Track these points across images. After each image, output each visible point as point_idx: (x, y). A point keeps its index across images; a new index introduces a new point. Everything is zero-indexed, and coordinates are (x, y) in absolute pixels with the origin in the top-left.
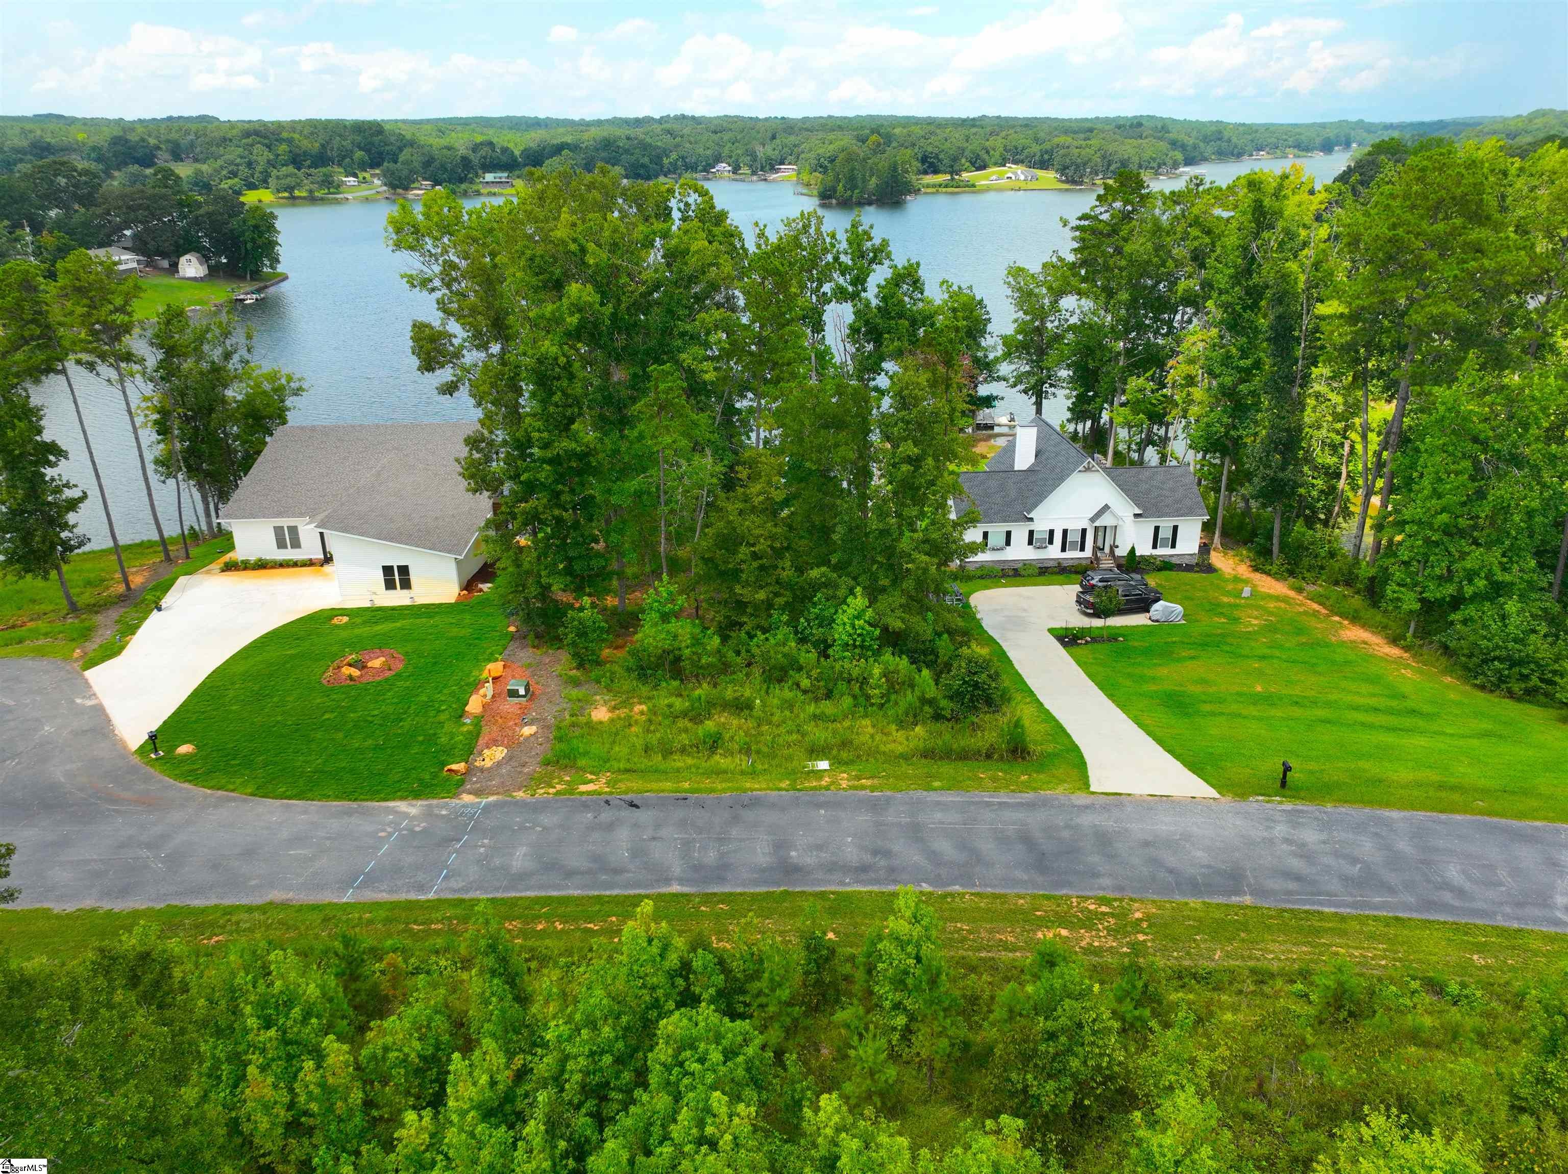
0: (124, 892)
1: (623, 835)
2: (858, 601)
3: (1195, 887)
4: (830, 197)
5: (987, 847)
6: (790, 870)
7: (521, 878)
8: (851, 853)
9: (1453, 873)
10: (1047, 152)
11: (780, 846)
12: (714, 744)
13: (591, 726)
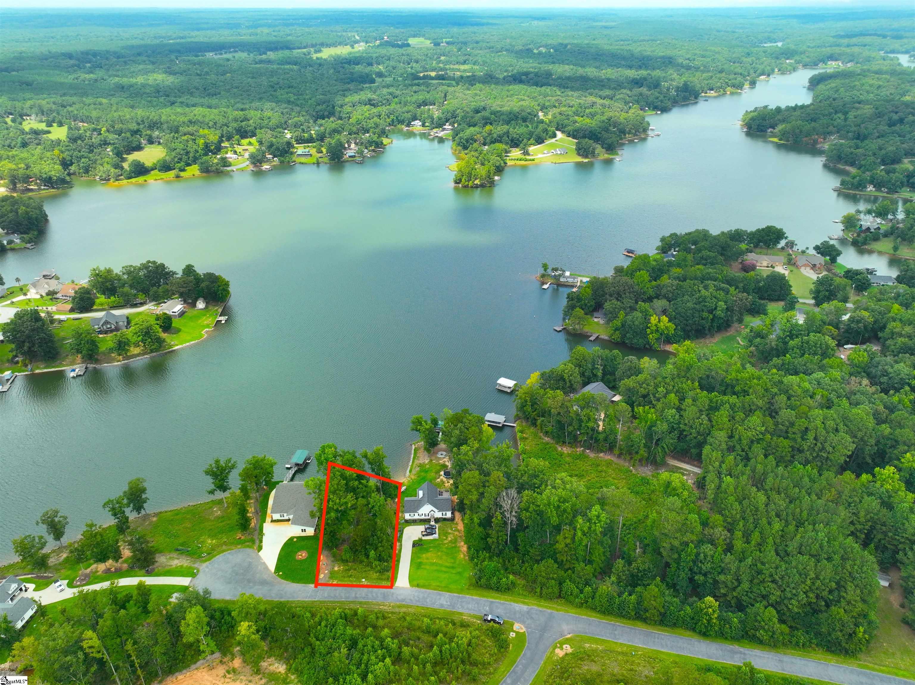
0: (281, 598)
1: (338, 592)
2: (373, 552)
3: (400, 601)
4: (458, 183)
5: (379, 595)
6: (356, 598)
7: (326, 598)
8: (364, 595)
9: (428, 600)
10: (576, 131)
11: (356, 594)
12: (351, 576)
13: (335, 571)
